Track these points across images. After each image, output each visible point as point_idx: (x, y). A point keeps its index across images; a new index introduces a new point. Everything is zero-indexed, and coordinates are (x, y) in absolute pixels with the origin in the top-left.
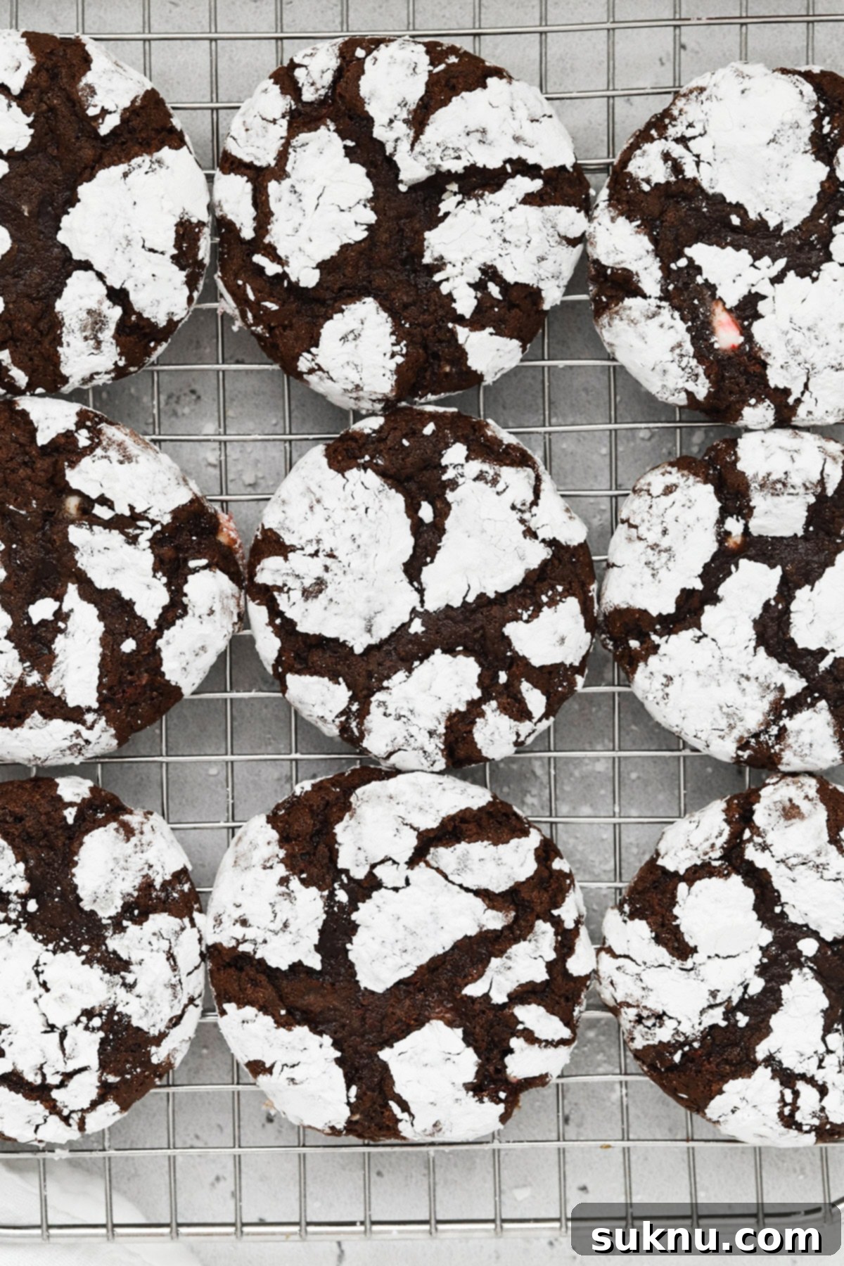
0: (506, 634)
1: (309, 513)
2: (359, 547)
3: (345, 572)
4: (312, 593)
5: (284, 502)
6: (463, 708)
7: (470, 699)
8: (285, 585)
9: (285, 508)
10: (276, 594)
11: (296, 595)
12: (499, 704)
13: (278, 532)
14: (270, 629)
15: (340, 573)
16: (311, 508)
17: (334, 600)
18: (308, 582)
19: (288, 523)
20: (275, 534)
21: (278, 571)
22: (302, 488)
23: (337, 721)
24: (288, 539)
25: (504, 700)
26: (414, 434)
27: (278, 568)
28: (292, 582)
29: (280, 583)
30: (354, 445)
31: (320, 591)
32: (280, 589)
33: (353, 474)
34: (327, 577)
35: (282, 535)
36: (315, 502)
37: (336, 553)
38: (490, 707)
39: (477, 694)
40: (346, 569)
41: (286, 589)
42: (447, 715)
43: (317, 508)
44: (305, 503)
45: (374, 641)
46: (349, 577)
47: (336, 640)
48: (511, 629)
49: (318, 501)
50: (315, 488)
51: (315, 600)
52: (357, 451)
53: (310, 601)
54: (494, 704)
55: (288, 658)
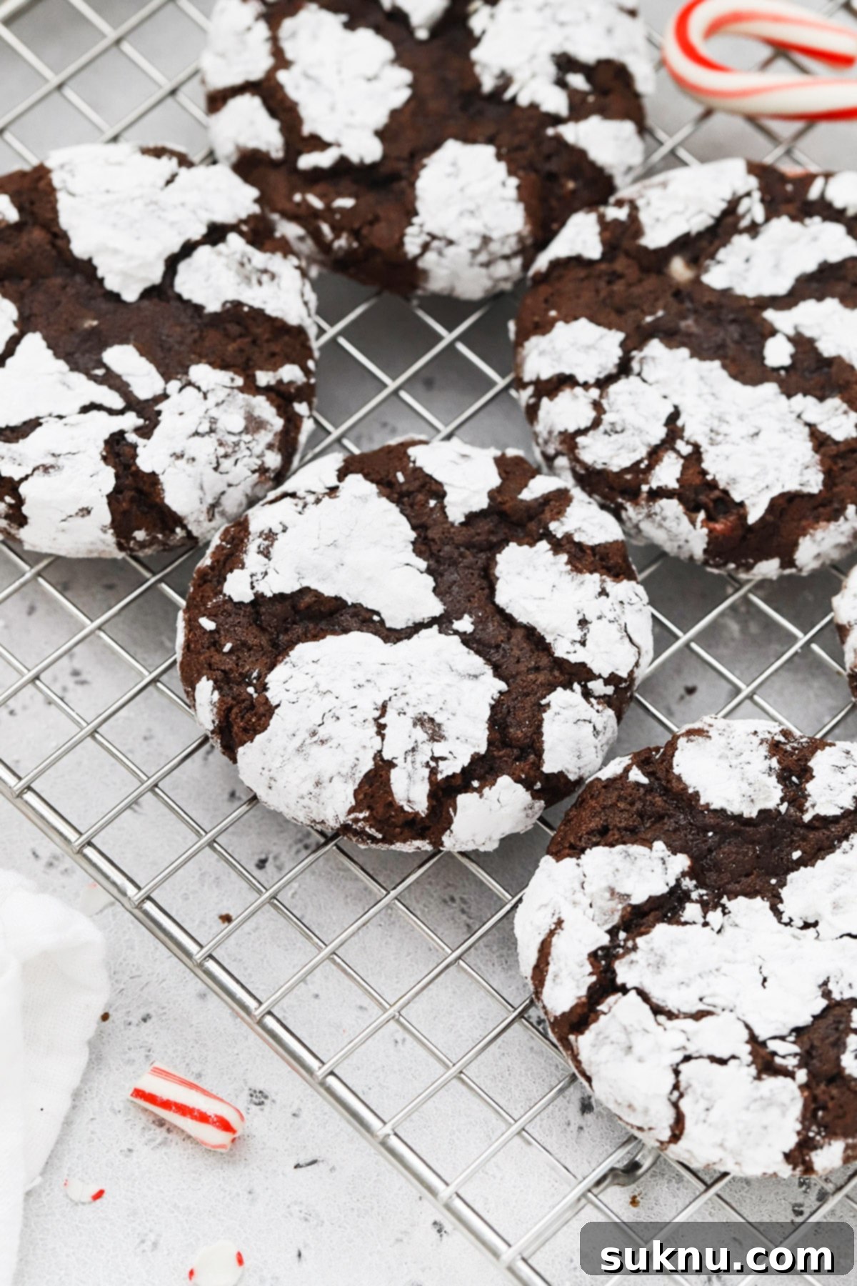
0: (462, 519)
1: (329, 744)
2: (368, 681)
3: (403, 694)
4: (434, 731)
5: (318, 784)
6: (564, 558)
7: (551, 553)
8: (427, 765)
9: (326, 778)
10: (440, 777)
11: (440, 749)
12: (553, 519)
13: (358, 781)
14: (486, 791)
15: (405, 699)
16: (323, 742)
17: (441, 705)
18: (420, 734)
19: (345, 771)
20: (361, 785)
21: (410, 777)
22: (298, 760)
23: (597, 707)
24: (367, 765)
25: (547, 515)
26: (214, 640)
27: (406, 775)
28: (423, 755)
29: (426, 772)
30: (235, 710)
31: (432, 720)
32: (434, 772)
33: (273, 695)
34: (412, 713)
35: (362, 775)
36: (315, 738)
37: (380, 703)
38: (557, 528)
39: (543, 545)
40: (398, 692)
41: (433, 764)
42: (574, 573)
43: (322, 733)
44: (316, 751)
45: (489, 671)
46: (409, 689)
47: (493, 708)
48: (456, 514)
49: (314, 734)
50: (297, 742)
51: (443, 728)
52: (243, 705)
53: (446, 734)
54: (553, 526)
55: (522, 771)
